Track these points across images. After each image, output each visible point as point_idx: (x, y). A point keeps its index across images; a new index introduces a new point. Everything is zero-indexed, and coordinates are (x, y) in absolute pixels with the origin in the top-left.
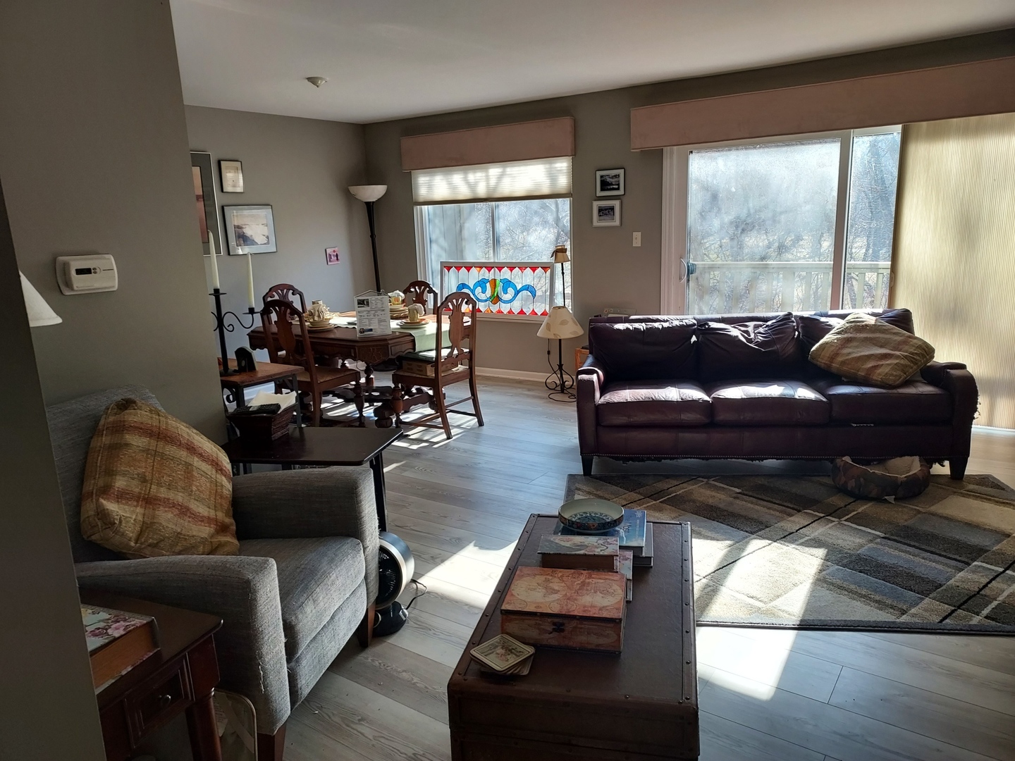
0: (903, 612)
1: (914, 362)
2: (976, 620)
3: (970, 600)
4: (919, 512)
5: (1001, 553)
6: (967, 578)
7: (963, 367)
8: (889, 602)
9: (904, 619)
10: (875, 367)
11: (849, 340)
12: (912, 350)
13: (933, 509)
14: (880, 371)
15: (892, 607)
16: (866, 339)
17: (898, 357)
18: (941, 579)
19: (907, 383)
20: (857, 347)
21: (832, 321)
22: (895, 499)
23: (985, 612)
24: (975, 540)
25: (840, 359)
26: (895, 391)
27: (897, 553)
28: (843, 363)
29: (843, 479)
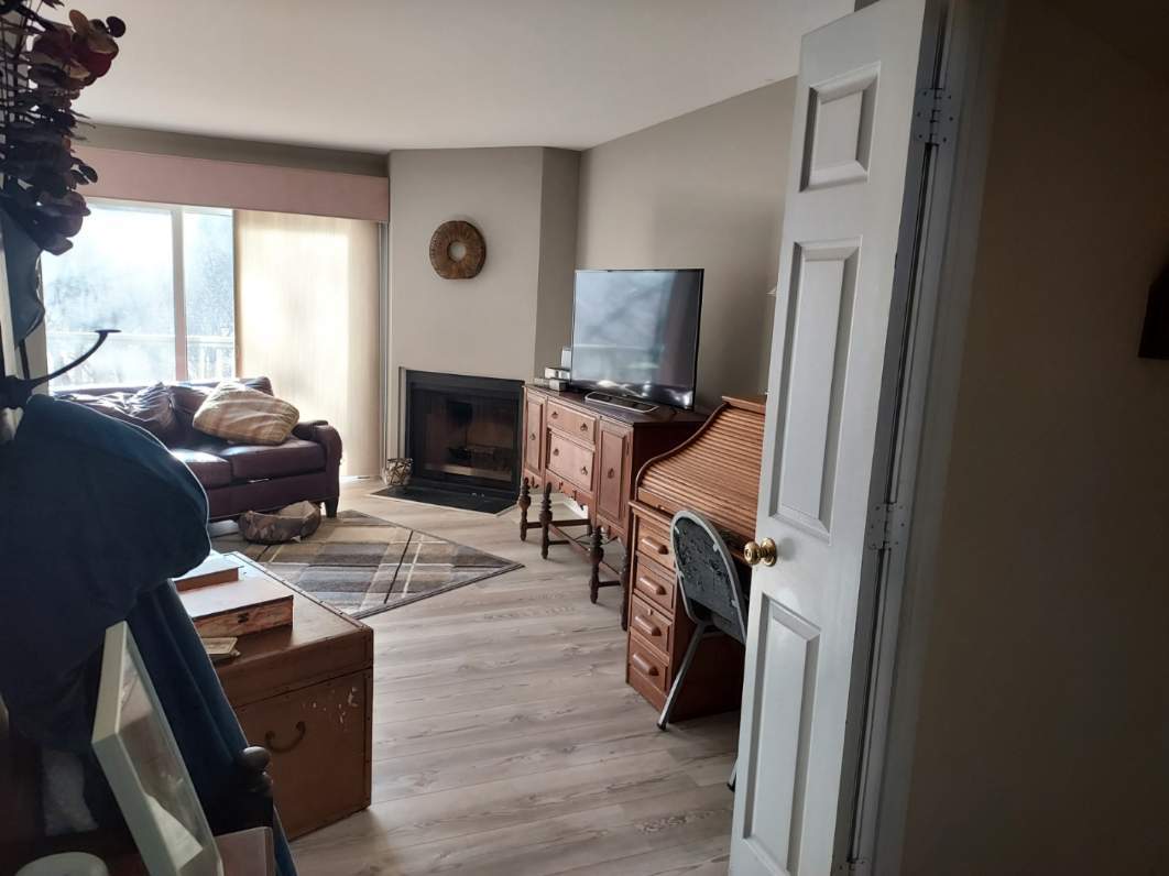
0: (359, 605)
1: (289, 421)
2: (403, 596)
3: (392, 587)
4: (322, 544)
5: (390, 555)
6: (383, 574)
7: (325, 423)
8: (346, 602)
9: (362, 609)
10: (260, 428)
11: (227, 407)
12: (284, 411)
13: (330, 539)
14: (263, 431)
15: (351, 605)
16: (242, 404)
17: (275, 418)
18: (367, 580)
19: (287, 440)
20: (237, 411)
21: (205, 390)
22: (302, 538)
23: (406, 589)
24: (371, 552)
25: (225, 423)
26: (281, 447)
27: (327, 573)
28: (230, 427)
29: (255, 530)
